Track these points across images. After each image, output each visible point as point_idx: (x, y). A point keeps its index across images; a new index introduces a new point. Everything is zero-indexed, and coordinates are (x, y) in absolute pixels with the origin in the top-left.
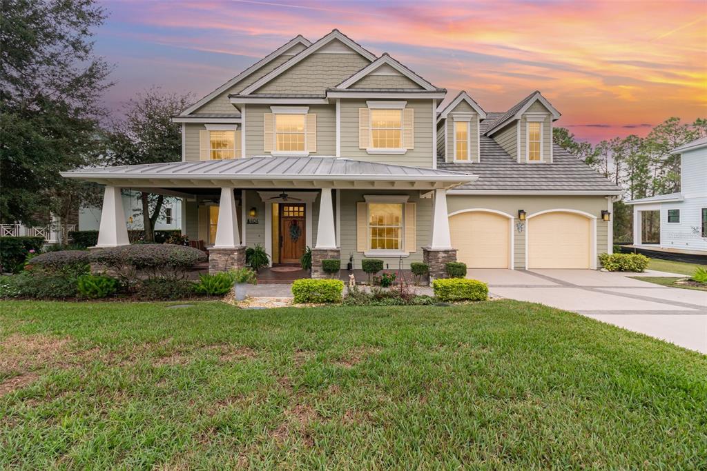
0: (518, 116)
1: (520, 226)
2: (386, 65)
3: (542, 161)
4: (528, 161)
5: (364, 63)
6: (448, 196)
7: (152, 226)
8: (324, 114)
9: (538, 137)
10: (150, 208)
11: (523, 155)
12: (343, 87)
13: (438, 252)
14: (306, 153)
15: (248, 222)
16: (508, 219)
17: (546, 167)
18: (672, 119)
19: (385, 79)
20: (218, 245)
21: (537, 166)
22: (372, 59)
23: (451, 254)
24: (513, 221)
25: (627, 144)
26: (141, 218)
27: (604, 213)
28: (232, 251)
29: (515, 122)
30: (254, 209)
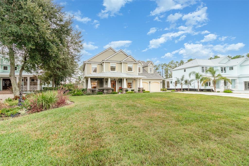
0: (148, 65)
1: (150, 84)
2: (130, 57)
3: (152, 73)
4: (150, 73)
6: (142, 79)
8: (120, 65)
11: (149, 72)
12: (123, 60)
13: (141, 88)
14: (116, 71)
15: (105, 84)
16: (148, 83)
17: (153, 74)
18: (172, 61)
19: (130, 59)
21: (151, 74)
22: (128, 56)
23: (143, 88)
24: (149, 84)
25: (164, 65)
27: (161, 82)
29: (148, 66)
30: (107, 82)
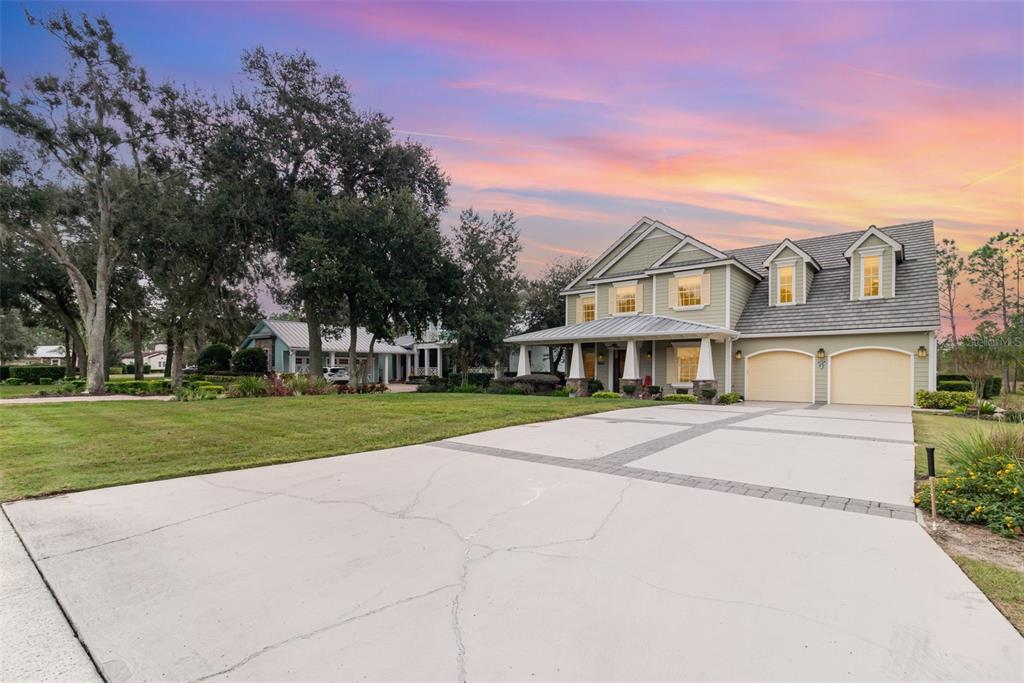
0: (850, 254)
1: (821, 364)
2: (688, 244)
3: (880, 295)
4: (862, 298)
5: (676, 242)
7: (556, 368)
8: (647, 284)
9: (876, 270)
10: (555, 354)
12: (657, 265)
14: (636, 313)
15: (599, 363)
20: (570, 377)
24: (814, 359)
26: (548, 361)
28: (577, 380)
30: (602, 355)
